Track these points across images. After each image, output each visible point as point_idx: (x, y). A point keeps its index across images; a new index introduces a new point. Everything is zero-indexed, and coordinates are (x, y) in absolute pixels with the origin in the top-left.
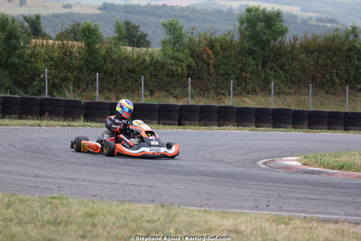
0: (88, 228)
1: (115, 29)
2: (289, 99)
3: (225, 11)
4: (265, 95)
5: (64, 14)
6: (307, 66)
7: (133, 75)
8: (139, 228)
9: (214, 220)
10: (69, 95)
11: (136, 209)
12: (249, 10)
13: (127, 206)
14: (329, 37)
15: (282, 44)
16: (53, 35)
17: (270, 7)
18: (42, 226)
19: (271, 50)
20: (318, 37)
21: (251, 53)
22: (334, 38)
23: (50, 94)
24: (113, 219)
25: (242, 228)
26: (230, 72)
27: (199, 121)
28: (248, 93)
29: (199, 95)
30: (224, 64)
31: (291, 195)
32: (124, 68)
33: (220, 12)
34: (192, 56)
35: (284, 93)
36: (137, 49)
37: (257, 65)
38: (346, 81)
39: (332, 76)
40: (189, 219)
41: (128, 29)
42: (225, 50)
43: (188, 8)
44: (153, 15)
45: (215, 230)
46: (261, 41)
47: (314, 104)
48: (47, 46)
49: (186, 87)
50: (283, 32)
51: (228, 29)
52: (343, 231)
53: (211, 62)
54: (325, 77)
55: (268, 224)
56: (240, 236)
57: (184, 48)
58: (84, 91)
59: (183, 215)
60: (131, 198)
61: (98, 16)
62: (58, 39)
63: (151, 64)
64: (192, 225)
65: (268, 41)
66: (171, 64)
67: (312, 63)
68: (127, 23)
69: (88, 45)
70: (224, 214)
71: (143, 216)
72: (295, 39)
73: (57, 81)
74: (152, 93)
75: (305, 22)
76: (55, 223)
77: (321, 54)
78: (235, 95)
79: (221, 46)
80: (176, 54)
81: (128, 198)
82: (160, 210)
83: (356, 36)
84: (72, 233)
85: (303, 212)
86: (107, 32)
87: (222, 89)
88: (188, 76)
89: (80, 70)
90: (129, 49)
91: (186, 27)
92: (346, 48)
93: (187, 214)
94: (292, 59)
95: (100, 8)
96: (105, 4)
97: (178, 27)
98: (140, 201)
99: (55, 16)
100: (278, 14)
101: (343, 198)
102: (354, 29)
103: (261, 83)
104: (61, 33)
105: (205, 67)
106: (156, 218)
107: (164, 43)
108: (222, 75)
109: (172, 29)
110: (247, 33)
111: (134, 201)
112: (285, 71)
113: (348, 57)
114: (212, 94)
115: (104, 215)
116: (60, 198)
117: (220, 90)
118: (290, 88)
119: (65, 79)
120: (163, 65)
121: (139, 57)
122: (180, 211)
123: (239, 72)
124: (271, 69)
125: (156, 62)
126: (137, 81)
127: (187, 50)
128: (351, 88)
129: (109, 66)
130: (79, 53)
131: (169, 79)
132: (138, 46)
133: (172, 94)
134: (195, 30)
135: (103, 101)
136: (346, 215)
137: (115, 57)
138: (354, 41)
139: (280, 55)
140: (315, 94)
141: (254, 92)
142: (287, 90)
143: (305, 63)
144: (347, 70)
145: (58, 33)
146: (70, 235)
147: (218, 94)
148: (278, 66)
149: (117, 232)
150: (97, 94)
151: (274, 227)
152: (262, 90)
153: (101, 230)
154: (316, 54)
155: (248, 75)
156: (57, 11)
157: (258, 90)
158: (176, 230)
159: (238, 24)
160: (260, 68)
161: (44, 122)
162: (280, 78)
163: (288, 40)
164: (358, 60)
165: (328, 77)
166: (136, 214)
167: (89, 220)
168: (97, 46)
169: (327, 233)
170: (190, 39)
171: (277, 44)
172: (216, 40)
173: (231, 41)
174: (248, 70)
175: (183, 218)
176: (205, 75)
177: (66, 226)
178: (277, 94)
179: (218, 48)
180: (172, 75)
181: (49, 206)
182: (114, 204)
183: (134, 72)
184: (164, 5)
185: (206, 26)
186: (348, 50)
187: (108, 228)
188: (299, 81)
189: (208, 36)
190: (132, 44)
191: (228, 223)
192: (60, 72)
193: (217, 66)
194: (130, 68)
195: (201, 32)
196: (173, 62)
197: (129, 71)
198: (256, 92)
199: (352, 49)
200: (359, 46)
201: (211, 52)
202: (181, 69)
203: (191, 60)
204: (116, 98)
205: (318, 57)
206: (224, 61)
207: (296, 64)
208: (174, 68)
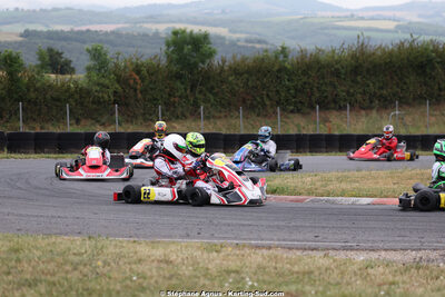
1: (38, 57)
2: (219, 123)
3: (151, 35)
4: (195, 120)
6: (237, 88)
7: (58, 103)
12: (175, 33)
14: (258, 58)
15: (210, 66)
17: (196, 29)
19: (199, 73)
20: (247, 59)
21: (179, 77)
22: (263, 59)
25: (173, 257)
26: (158, 97)
28: (177, 118)
29: (127, 121)
30: (152, 89)
32: (48, 96)
33: (146, 35)
34: (118, 82)
35: (214, 117)
36: (60, 76)
37: (186, 90)
38: (277, 102)
39: (262, 98)
41: (51, 56)
42: (152, 75)
43: (112, 32)
44: (77, 40)
45: (144, 260)
46: (189, 64)
47: (246, 128)
49: (113, 114)
50: (211, 55)
51: (155, 53)
52: (276, 257)
53: (138, 87)
54: (255, 99)
55: (199, 252)
56: (170, 266)
57: (110, 74)
59: (112, 247)
61: (20, 44)
63: (76, 92)
65: (196, 65)
66: (96, 91)
67: (242, 85)
68: (50, 50)
69: (10, 74)
72: (224, 61)
74: (78, 121)
75: (233, 43)
77: (250, 75)
79: (148, 71)
80: (102, 80)
82: (88, 242)
83: (285, 56)
85: (236, 238)
86: (30, 60)
87: (150, 115)
88: (115, 102)
90: (53, 76)
92: (276, 68)
93: (116, 246)
94: (222, 82)
95: (21, 36)
96: (27, 31)
97: (103, 52)
98: (66, 234)
100: (206, 37)
102: (284, 49)
103: (190, 107)
105: (132, 93)
107: (89, 69)
108: (150, 101)
109: (97, 54)
110: (174, 56)
112: (215, 95)
113: (278, 78)
114: (140, 120)
115: (29, 249)
118: (220, 112)
120: (88, 92)
121: (63, 85)
122: (108, 242)
123: (167, 96)
124: (200, 92)
125: (81, 89)
126: (62, 109)
127: (113, 75)
128: (283, 110)
129: (32, 95)
130: (2, 83)
131: (95, 106)
132: (62, 73)
133: (98, 121)
134: (121, 55)
135: (27, 130)
136: (279, 240)
137: (38, 85)
138: (284, 61)
139: (209, 78)
140: (245, 117)
141: (184, 117)
142: (217, 114)
143: (234, 86)
144: (278, 91)
147: (146, 120)
148: (207, 89)
151: (206, 255)
152: (192, 115)
154: (246, 75)
155: (176, 99)
157: (188, 115)
159: (164, 48)
160: (188, 91)
162: (209, 102)
163: (216, 62)
164: (288, 80)
165: (258, 99)
168: (20, 75)
169: (260, 259)
170: (116, 65)
171: (206, 66)
172: (142, 65)
173: (158, 65)
174: (176, 94)
175: (111, 249)
176: (132, 101)
178: (207, 118)
179: (144, 72)
180: (98, 102)
183: (58, 100)
184: (88, 31)
185: (132, 51)
186: (279, 71)
188: (229, 104)
189: (134, 60)
190: (55, 71)
191: (159, 253)
193: (144, 92)
194: (54, 96)
195: (127, 57)
196: (98, 89)
197: (53, 99)
198: (186, 118)
199: (282, 69)
200: (289, 67)
201: (137, 77)
202: (107, 96)
203: (117, 86)
204: (42, 128)
205: (248, 79)
206: (151, 86)
207: (225, 86)
208: (101, 95)
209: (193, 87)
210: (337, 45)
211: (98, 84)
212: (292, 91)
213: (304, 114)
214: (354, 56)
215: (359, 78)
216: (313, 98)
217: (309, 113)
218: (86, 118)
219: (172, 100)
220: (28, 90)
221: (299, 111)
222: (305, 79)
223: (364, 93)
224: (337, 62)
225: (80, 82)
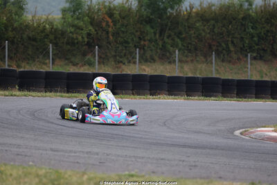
2: (186, 66)
4: (162, 63)
6: (203, 34)
7: (34, 43)
14: (224, 6)
15: (179, 14)
19: (169, 18)
20: (214, 5)
21: (149, 21)
22: (229, 7)
26: (129, 40)
27: (132, 90)
28: (146, 61)
30: (123, 32)
32: (25, 36)
34: (92, 24)
35: (181, 61)
37: (155, 34)
38: (241, 48)
39: (227, 45)
42: (124, 18)
46: (159, 9)
53: (110, 29)
54: (221, 45)
57: (84, 16)
63: (51, 32)
65: (166, 9)
66: (71, 32)
67: (208, 31)
72: (191, 7)
77: (217, 22)
79: (120, 14)
80: (76, 22)
83: (251, 4)
87: (121, 57)
92: (242, 16)
94: (189, 27)
103: (159, 51)
105: (104, 36)
107: (64, 11)
108: (121, 43)
112: (183, 40)
113: (242, 25)
114: (111, 62)
118: (187, 56)
120: (63, 33)
121: (39, 25)
123: (137, 39)
124: (168, 37)
125: (56, 30)
129: (10, 34)
131: (69, 47)
133: (71, 62)
137: (16, 25)
138: (248, 9)
139: (178, 23)
141: (153, 60)
142: (184, 58)
143: (201, 31)
144: (242, 38)
147: (117, 62)
148: (175, 34)
152: (160, 58)
154: (212, 22)
155: (146, 43)
157: (156, 58)
160: (158, 36)
162: (177, 46)
163: (184, 8)
164: (252, 28)
165: (224, 46)
170: (90, 9)
171: (174, 12)
172: (115, 8)
173: (129, 9)
174: (146, 38)
176: (105, 43)
179: (117, 16)
180: (72, 43)
183: (35, 40)
186: (244, 18)
188: (196, 49)
189: (107, 4)
193: (116, 34)
194: (31, 35)
196: (73, 30)
197: (29, 38)
198: (154, 61)
199: (247, 17)
200: (253, 14)
201: (110, 21)
202: (81, 37)
203: (91, 28)
204: (19, 66)
205: (214, 25)
206: (123, 29)
207: (192, 32)
208: (75, 36)
211: (73, 26)
212: (256, 39)
213: (266, 61)
216: (275, 47)
218: (60, 58)
219: (142, 43)
220: (6, 30)
221: (261, 58)
222: (268, 28)
225: (55, 23)
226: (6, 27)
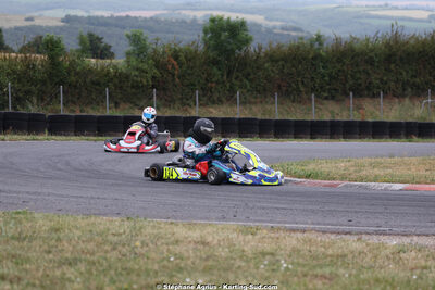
0: (53, 242)
1: (78, 41)
2: (254, 108)
3: (188, 21)
4: (231, 106)
5: (26, 27)
6: (272, 75)
7: (97, 87)
8: (106, 242)
9: (181, 231)
10: (33, 109)
11: (102, 223)
12: (213, 20)
13: (93, 219)
14: (293, 46)
15: (247, 52)
16: (16, 48)
17: (234, 17)
18: (7, 242)
19: (236, 59)
20: (283, 46)
21: (215, 62)
22: (298, 47)
23: (14, 107)
24: (78, 233)
25: (209, 239)
26: (196, 83)
28: (214, 103)
29: (165, 106)
30: (189, 74)
31: (258, 205)
32: (88, 80)
33: (184, 22)
34: (157, 67)
35: (250, 103)
36: (100, 61)
37: (222, 75)
38: (312, 89)
39: (297, 85)
40: (155, 232)
41: (91, 41)
42: (190, 60)
43: (151, 18)
44: (117, 26)
45: (182, 242)
46: (226, 51)
47: (281, 113)
48: (10, 59)
49: (151, 98)
50: (247, 41)
51: (193, 39)
52: (310, 241)
53: (176, 72)
54: (290, 86)
55: (235, 235)
56: (207, 248)
57: (149, 59)
58: (48, 104)
59: (149, 228)
60: (97, 212)
61: (61, 28)
62: (21, 52)
63: (115, 76)
64: (158, 237)
65: (233, 51)
66: (136, 76)
67: (278, 72)
68: (91, 35)
69: (52, 58)
70: (191, 226)
71: (108, 230)
72: (260, 48)
73: (21, 95)
74: (117, 105)
75: (269, 31)
76: (20, 238)
77: (286, 62)
78: (200, 105)
79: (186, 57)
80: (140, 66)
81: (93, 211)
82: (126, 223)
83: (320, 44)
84: (38, 248)
85: (270, 221)
86: (71, 44)
87: (188, 99)
88: (153, 87)
89: (44, 83)
90: (93, 60)
91: (149, 38)
92: (311, 56)
93: (154, 227)
94: (257, 68)
95: (63, 21)
96: (68, 16)
97: (143, 37)
98: (105, 215)
99: (17, 29)
100: (243, 24)
101: (310, 207)
102: (319, 37)
103: (227, 92)
104: (24, 47)
105: (170, 79)
106: (122, 231)
107: (128, 54)
108: (187, 86)
109: (136, 40)
110: (212, 43)
111: (100, 214)
112: (251, 81)
113: (313, 65)
114: (178, 104)
115: (70, 229)
116: (25, 213)
117: (186, 101)
118: (256, 98)
119: (28, 93)
120: (127, 77)
121: (103, 70)
122: (146, 223)
123: (204, 81)
125: (120, 74)
126: (102, 93)
127: (151, 61)
128: (317, 96)
129: (73, 79)
130: (43, 66)
131: (133, 90)
132: (102, 58)
133: (136, 105)
134: (159, 41)
135: (67, 113)
136: (313, 224)
137: (78, 69)
138: (319, 49)
139: (245, 65)
140: (281, 103)
141: (220, 102)
142: (253, 100)
143: (270, 72)
144: (313, 78)
145: (20, 46)
146: (35, 251)
147: (183, 104)
148: (243, 75)
149: (82, 246)
150: (61, 106)
151: (241, 238)
152: (228, 100)
153: (66, 245)
154: (280, 63)
155: (214, 85)
156: (19, 24)
157: (224, 99)
158: (143, 243)
159: (202, 34)
160: (225, 77)
161: (8, 137)
162: (246, 87)
163: (252, 49)
164: (323, 68)
165: (294, 85)
166: (102, 227)
167: (54, 235)
168: (61, 59)
169: (294, 242)
170: (155, 50)
171: (242, 53)
172: (181, 50)
173: (196, 51)
174: (214, 80)
175: (149, 230)
176: (170, 86)
177: (30, 242)
178: (243, 103)
179: (182, 58)
180: (136, 86)
181: (13, 221)
182: (80, 217)
183: (98, 84)
184: (128, 17)
185: (170, 37)
186: (314, 58)
187: (73, 243)
188: (265, 90)
189: (173, 46)
190: (95, 56)
191: (195, 234)
192: (23, 86)
193: (182, 77)
194: (94, 80)
195: (165, 42)
196: (137, 73)
197: (93, 83)
198: (222, 103)
199: (317, 57)
200: (323, 54)
201: (176, 63)
202: (146, 80)
203: (155, 70)
204: (81, 111)
205: (283, 66)
206: (189, 71)
207: (260, 73)
208: (139, 79)
209: (229, 74)
210: (371, 34)
212: (326, 78)
213: (338, 101)
214: (387, 45)
215: (392, 66)
216: (348, 86)
217: (343, 100)
218: (125, 102)
219: (209, 85)
221: (333, 98)
222: (339, 67)
223: (397, 81)
224: (372, 51)
225: (119, 67)
226: (69, 72)
